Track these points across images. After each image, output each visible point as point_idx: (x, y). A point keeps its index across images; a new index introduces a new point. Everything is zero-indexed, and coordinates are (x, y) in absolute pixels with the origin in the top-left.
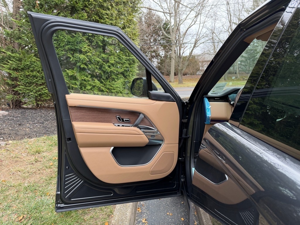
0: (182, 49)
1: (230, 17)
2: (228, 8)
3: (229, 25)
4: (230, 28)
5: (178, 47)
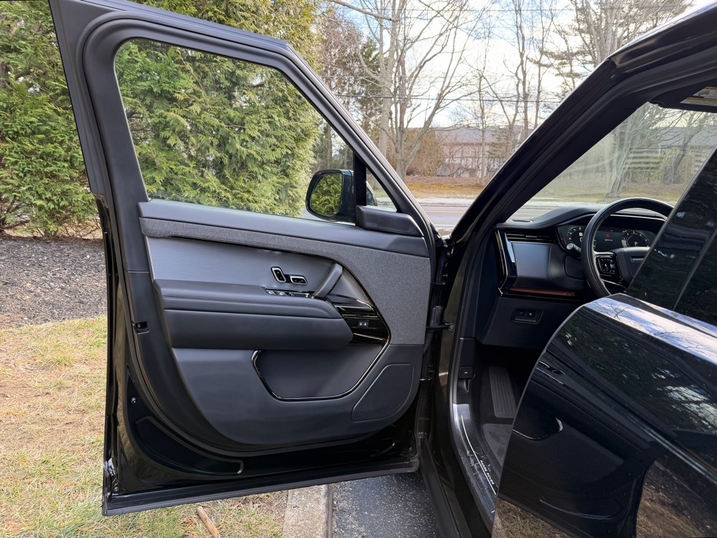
0: (407, 110)
1: (521, 43)
2: (519, 20)
4: (520, 68)
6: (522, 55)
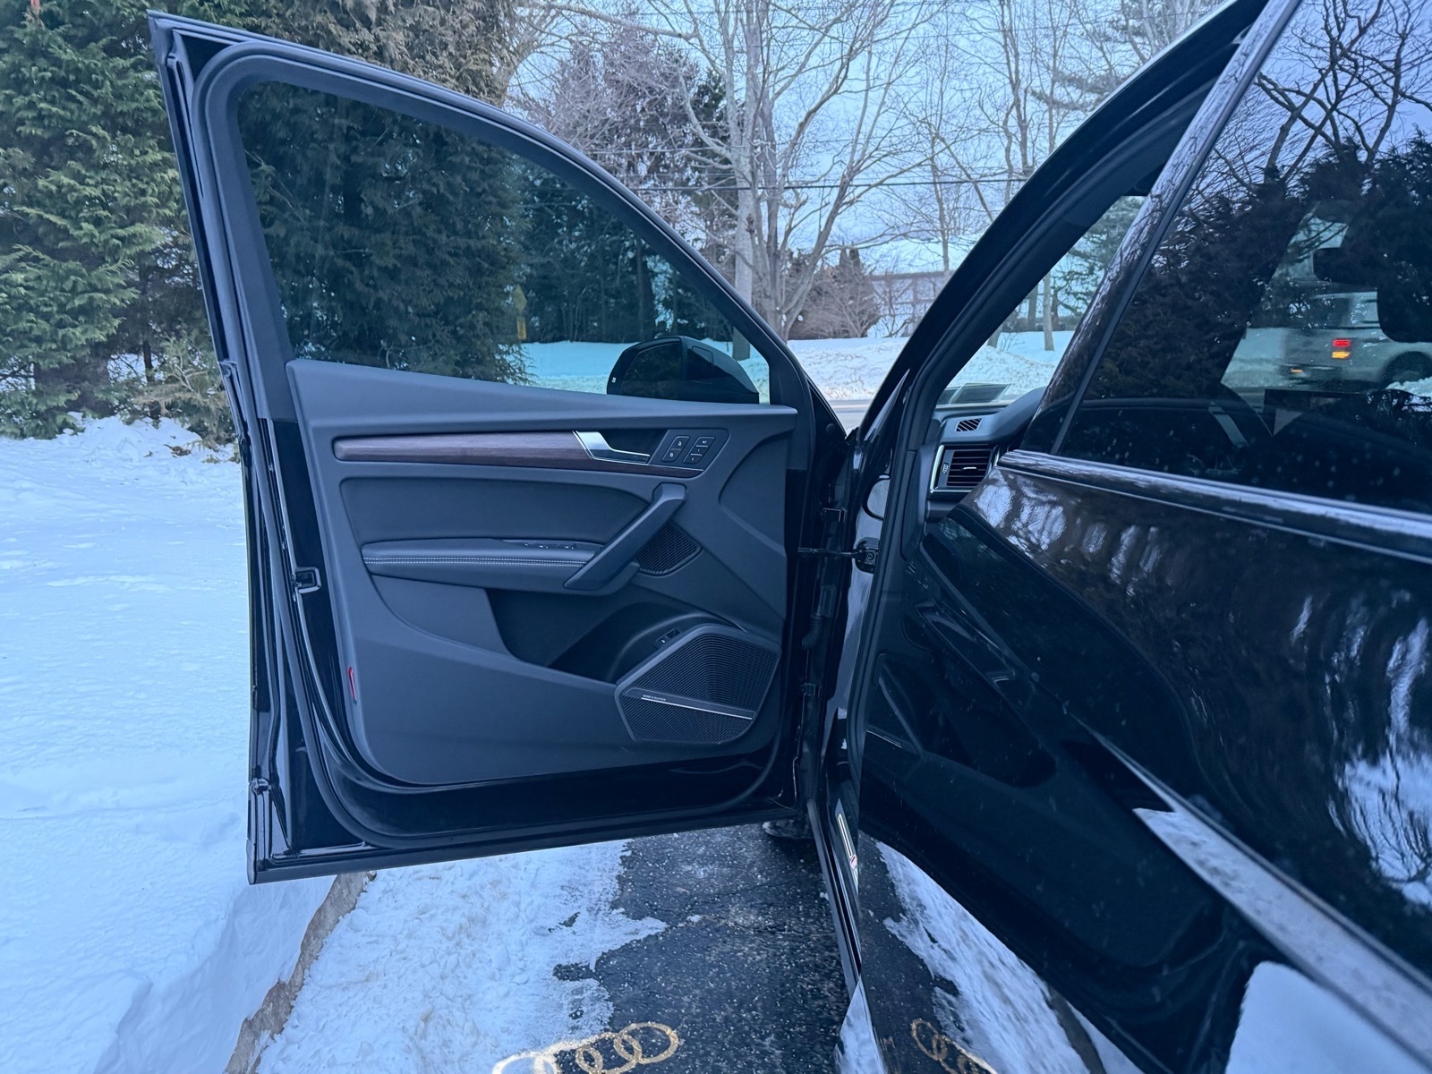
5: (764, 205)
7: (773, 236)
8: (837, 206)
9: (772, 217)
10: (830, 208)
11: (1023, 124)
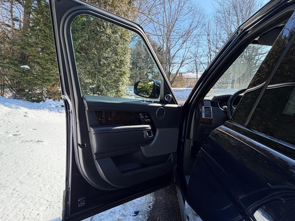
0: (171, 67)
1: (209, 46)
2: (209, 38)
3: (209, 51)
4: (209, 53)
5: (168, 66)
6: (210, 49)
7: (169, 71)
8: (180, 66)
9: (169, 68)
10: (179, 67)
11: (211, 55)
